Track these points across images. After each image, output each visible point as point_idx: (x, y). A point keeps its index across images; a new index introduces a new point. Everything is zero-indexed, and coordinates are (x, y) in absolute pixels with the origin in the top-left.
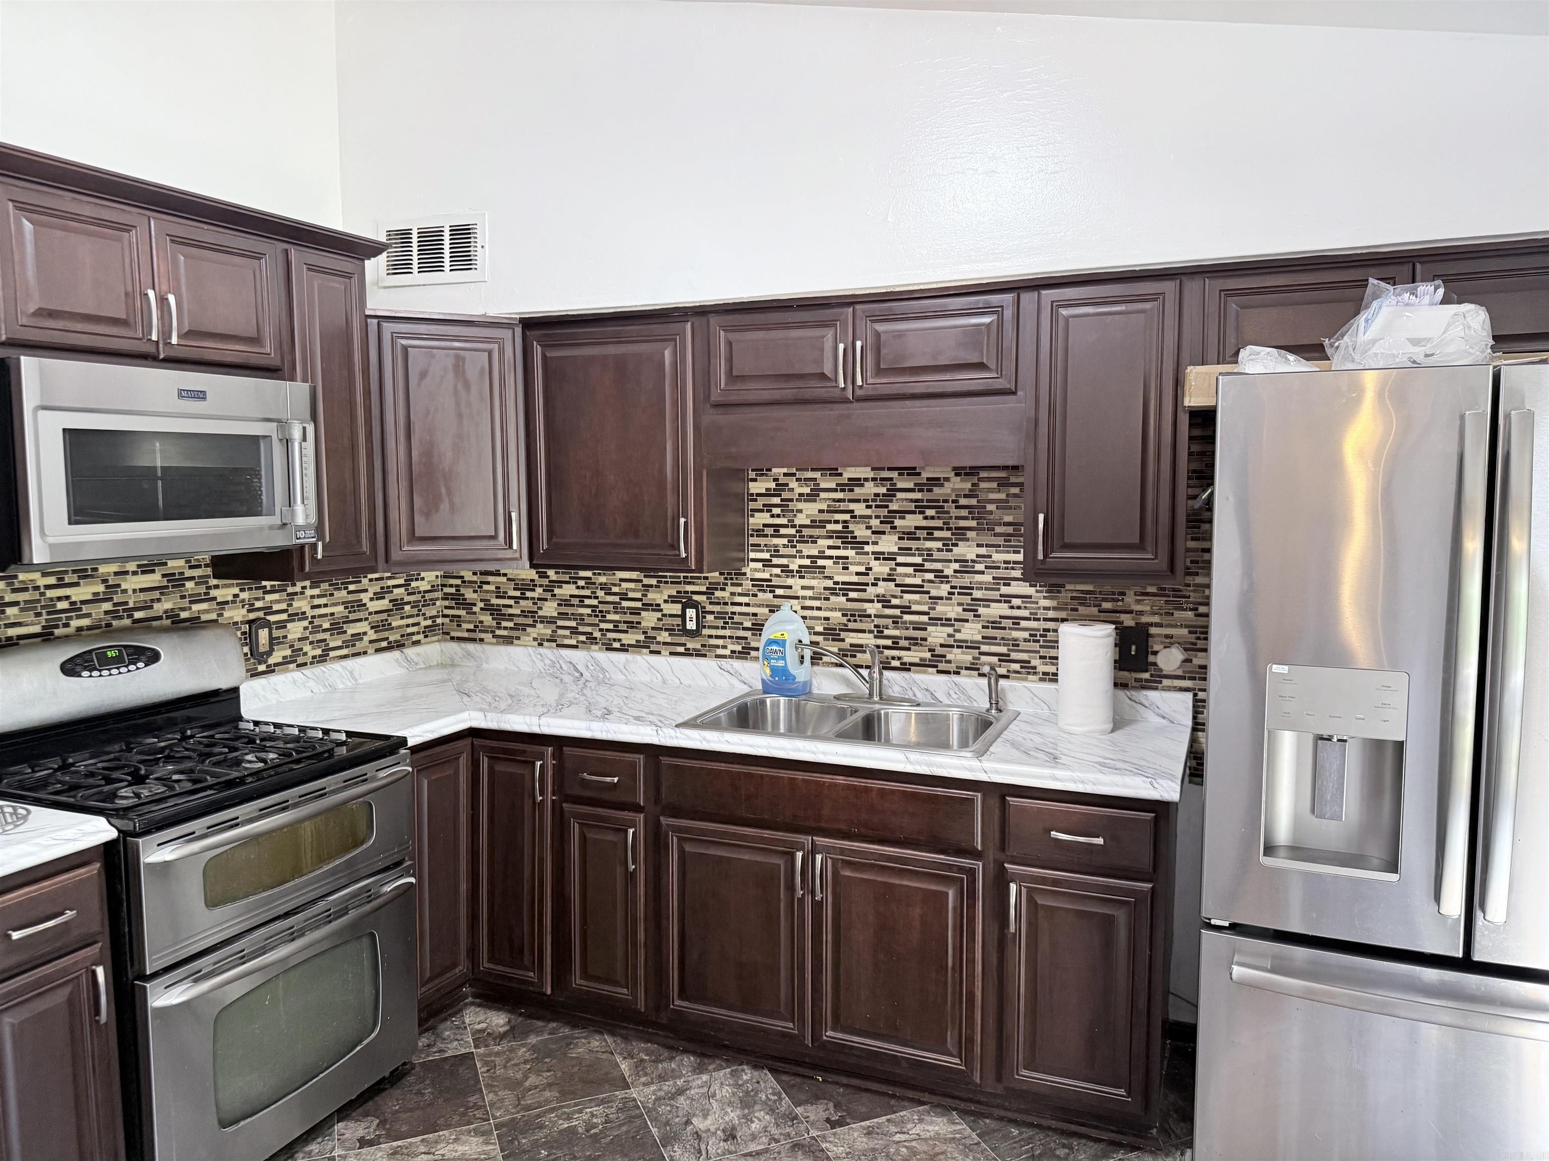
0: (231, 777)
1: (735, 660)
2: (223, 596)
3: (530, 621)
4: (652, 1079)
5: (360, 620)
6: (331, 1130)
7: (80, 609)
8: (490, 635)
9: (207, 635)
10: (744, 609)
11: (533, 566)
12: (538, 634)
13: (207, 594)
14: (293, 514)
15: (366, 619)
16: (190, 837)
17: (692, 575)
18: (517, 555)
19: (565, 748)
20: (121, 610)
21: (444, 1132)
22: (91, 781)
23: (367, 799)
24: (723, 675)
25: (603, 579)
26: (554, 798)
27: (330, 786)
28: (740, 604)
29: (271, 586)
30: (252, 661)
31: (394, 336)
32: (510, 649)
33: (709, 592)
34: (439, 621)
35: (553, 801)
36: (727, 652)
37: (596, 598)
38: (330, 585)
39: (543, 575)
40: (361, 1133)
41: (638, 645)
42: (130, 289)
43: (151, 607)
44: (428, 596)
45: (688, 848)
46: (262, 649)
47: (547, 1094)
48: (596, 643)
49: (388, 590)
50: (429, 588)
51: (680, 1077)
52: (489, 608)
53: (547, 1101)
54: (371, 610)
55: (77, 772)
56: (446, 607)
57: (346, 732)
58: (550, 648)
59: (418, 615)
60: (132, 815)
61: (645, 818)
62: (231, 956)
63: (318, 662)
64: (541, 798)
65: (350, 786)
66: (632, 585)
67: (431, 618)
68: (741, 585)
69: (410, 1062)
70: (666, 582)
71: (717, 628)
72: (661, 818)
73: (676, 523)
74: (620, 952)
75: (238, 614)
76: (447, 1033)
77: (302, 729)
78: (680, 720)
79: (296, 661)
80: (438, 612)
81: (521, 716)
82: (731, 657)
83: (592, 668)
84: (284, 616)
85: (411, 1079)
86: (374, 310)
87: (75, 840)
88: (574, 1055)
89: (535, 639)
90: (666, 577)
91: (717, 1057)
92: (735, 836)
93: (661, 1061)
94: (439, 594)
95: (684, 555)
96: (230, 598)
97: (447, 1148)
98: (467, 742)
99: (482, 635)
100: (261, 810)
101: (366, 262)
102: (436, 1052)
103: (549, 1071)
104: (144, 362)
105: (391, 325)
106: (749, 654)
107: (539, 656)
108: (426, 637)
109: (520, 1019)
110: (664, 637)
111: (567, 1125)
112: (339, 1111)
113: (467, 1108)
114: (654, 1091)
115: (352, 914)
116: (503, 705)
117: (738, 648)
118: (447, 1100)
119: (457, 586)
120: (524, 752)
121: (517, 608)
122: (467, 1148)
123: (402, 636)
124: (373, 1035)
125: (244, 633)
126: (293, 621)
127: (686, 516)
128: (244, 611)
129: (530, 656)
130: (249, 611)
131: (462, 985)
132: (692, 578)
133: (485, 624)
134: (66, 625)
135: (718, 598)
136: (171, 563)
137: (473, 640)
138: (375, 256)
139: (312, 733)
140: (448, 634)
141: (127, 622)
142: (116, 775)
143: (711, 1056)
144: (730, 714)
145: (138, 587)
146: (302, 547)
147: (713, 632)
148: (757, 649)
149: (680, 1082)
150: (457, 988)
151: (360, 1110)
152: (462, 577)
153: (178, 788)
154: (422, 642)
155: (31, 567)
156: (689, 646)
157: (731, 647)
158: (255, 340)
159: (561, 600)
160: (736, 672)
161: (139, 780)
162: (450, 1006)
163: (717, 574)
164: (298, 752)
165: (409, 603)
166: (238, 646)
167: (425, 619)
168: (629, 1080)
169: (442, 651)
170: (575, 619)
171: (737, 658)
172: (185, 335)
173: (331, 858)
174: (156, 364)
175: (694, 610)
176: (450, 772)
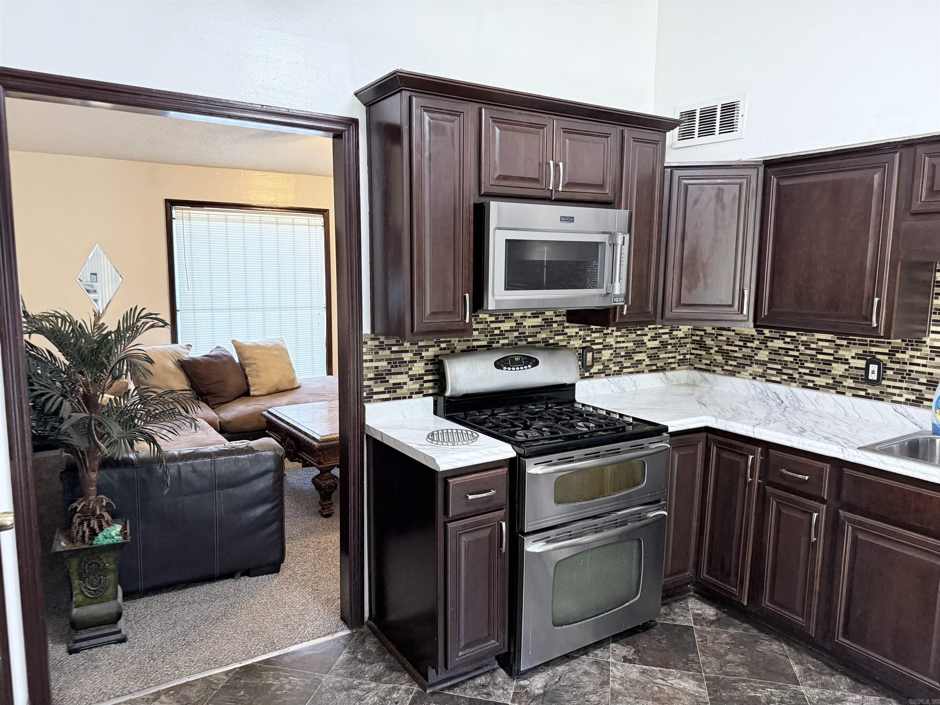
0: (571, 434)
1: (908, 406)
2: (571, 332)
3: (748, 362)
4: (817, 684)
5: (642, 352)
6: (608, 646)
7: (504, 335)
8: (720, 369)
9: (562, 353)
10: (921, 369)
11: (755, 326)
12: (753, 371)
13: (563, 331)
14: (613, 287)
15: (645, 352)
16: (549, 463)
17: (877, 340)
18: (746, 318)
19: (770, 450)
20: (522, 337)
21: (674, 670)
22: (505, 424)
23: (643, 459)
24: (897, 416)
25: (804, 338)
26: (760, 481)
27: (623, 448)
28: (918, 365)
29: (596, 329)
30: (582, 370)
31: (680, 178)
32: (733, 379)
33: (891, 354)
34: (688, 356)
35: (759, 483)
36: (902, 399)
37: (798, 350)
38: (627, 330)
39: (760, 333)
40: (624, 653)
41: (827, 387)
42: (541, 161)
43: (536, 336)
44: (682, 341)
45: (860, 536)
46: (588, 364)
47: (741, 669)
48: (795, 382)
49: (659, 335)
50: (683, 336)
51: (839, 690)
52: (721, 351)
53: (740, 674)
54: (648, 346)
55: (498, 418)
56: (693, 349)
57: (632, 417)
58: (761, 381)
59: (675, 352)
60: (523, 445)
61: (827, 508)
62: (565, 533)
63: (617, 374)
64: (751, 480)
65: (633, 450)
66: (827, 344)
67: (683, 354)
68: (921, 350)
69: (654, 621)
70: (855, 344)
71: (895, 380)
72: (840, 511)
73: (870, 301)
74: (799, 593)
75: (577, 343)
76: (677, 610)
77: (608, 412)
78: (862, 445)
79: (605, 372)
80: (688, 351)
81: (741, 425)
82: (905, 403)
83: (790, 398)
84: (601, 346)
85: (654, 631)
86: (670, 163)
87: (497, 454)
88: (760, 650)
89: (751, 375)
90: (855, 340)
91: (869, 686)
92: (902, 536)
93: (824, 674)
94: (689, 340)
95: (875, 325)
96: (574, 334)
97: (675, 681)
98: (704, 435)
99: (715, 368)
100: (586, 455)
101: (667, 133)
102: (670, 619)
103: (743, 655)
104: (545, 202)
105: (679, 171)
106: (922, 402)
107: (753, 386)
108: (679, 366)
109: (724, 615)
110: (849, 383)
111: (753, 694)
112: (613, 637)
113: (688, 661)
114: (818, 694)
115: (630, 525)
116: (729, 415)
117: (913, 397)
118: (675, 651)
119: (701, 336)
120: (741, 448)
121: (740, 353)
122: (687, 685)
123: (665, 364)
124: (635, 599)
125: (579, 354)
126: (605, 349)
127: (880, 297)
128: (580, 342)
129: (747, 385)
130: (583, 342)
131: (689, 583)
132: (877, 342)
133: (718, 361)
134: (498, 342)
135: (898, 358)
136: (547, 313)
137: (709, 371)
138: (673, 129)
139: (613, 415)
140: (693, 365)
141: (524, 343)
142: (516, 423)
143: (864, 684)
144: (901, 446)
145: (531, 325)
146: (616, 307)
147: (892, 383)
148: (931, 400)
149: (838, 694)
150: (684, 585)
151: (625, 640)
152: (705, 330)
153: (545, 436)
154: (677, 368)
155: (487, 311)
156: (869, 391)
157: (906, 396)
158: (601, 186)
159: (772, 350)
160: (909, 415)
161: (527, 427)
162: (679, 594)
163: (900, 341)
164: (606, 425)
165: (671, 344)
166: (577, 361)
167: (680, 355)
168: (799, 680)
169: (688, 376)
170: (781, 364)
171: (911, 405)
172: (566, 185)
173: (620, 490)
174: (550, 202)
175: (877, 366)
176: (692, 452)
